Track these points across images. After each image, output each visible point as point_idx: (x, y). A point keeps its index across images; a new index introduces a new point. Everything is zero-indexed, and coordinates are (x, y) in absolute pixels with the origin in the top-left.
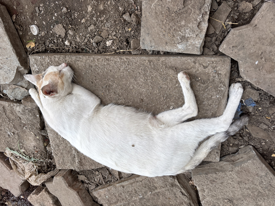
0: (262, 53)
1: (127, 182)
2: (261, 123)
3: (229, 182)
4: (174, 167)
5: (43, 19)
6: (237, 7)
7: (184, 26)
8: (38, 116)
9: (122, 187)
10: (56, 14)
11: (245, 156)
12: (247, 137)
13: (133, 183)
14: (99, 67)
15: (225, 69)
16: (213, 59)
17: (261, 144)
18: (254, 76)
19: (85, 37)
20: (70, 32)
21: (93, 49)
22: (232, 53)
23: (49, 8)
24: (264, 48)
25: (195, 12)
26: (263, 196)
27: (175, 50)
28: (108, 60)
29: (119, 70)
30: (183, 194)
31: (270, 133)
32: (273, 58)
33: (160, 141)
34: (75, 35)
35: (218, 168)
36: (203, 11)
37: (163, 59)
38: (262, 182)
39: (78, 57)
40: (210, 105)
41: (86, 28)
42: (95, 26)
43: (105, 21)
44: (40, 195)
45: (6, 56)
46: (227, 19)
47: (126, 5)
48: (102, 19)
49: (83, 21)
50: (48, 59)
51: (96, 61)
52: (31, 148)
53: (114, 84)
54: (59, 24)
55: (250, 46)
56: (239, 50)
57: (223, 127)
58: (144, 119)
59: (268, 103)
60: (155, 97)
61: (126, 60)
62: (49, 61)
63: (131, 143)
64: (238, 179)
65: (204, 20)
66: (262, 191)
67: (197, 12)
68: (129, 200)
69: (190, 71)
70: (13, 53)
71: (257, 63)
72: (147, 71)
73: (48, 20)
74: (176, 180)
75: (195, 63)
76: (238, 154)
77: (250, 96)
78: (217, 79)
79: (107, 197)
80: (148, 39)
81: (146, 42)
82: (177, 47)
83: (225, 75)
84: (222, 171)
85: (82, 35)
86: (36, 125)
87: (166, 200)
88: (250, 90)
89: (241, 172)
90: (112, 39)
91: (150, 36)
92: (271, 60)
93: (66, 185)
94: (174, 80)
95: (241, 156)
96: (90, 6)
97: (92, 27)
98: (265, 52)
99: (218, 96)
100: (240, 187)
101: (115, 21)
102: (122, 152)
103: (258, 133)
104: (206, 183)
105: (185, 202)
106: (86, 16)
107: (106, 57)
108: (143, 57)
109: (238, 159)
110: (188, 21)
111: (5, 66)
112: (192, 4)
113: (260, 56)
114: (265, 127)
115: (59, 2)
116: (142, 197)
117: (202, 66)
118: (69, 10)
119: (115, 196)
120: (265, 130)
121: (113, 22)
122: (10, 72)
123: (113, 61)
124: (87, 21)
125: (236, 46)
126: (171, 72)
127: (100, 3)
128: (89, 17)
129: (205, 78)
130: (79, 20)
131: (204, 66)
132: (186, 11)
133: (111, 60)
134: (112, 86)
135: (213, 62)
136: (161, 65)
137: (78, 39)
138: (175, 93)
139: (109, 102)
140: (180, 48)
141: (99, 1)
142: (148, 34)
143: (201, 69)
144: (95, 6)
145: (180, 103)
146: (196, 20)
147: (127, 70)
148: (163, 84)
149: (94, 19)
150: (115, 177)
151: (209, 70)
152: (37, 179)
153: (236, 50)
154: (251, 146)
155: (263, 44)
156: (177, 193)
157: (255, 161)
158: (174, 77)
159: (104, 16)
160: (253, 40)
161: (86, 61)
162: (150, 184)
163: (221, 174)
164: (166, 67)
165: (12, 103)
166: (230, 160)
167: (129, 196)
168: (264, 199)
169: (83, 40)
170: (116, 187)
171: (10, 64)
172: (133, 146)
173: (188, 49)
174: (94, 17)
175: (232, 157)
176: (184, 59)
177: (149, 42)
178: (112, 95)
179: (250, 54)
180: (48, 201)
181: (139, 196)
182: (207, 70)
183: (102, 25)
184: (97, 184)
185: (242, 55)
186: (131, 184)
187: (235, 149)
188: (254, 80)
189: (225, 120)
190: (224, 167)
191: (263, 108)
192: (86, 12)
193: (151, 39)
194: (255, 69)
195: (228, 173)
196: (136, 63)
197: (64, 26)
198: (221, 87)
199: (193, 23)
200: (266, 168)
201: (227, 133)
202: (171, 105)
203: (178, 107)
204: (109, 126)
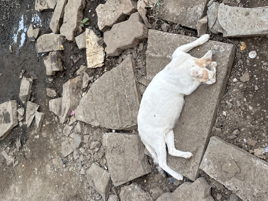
0: (191, 196)
1: (136, 90)
2: (162, 181)
3: (133, 155)
4: (142, 134)
5: (258, 65)
6: (220, 193)
7: (215, 167)
8: (191, 27)
9: (133, 84)
10: (257, 79)
11: (146, 168)
12: (156, 171)
13: (135, 94)
14: (208, 104)
15: (190, 176)
16: (196, 173)
17: (152, 177)
18: (182, 189)
19: (234, 96)
20: (241, 86)
21: (225, 99)
22: (195, 183)
23: (263, 75)
24: (194, 198)
25: (219, 174)
26: (125, 169)
27: (205, 156)
28: (212, 112)
29: (204, 117)
30: (127, 126)
31: (156, 183)
32: (188, 200)
33: (156, 131)
34: (238, 88)
35: (141, 151)
36: (218, 178)
37: (203, 147)
38: (132, 172)
39: (219, 91)
40: (173, 161)
41: (240, 100)
42: (239, 107)
43: (239, 115)
44: (130, 3)
45: (237, 25)
46: (215, 186)
47: (244, 134)
48: (242, 114)
49: (245, 100)
50: (225, 65)
51: (213, 103)
52: (167, 6)
53: (197, 109)
54: (249, 79)
55: (196, 193)
56: (195, 187)
57: (161, 164)
58: (170, 125)
59: (172, 188)
60: (183, 133)
61: (208, 124)
62: (223, 65)
63: (156, 115)
64: (134, 161)
65: (214, 177)
66: (128, 170)
67: (219, 176)
68: (125, 86)
69: (193, 158)
70: (237, 33)
71: (188, 192)
72: (198, 135)
73: (256, 70)
74: (135, 125)
75: (197, 163)
76: (148, 164)
77: (176, 182)
78: (185, 171)
79: (127, 68)
80: (216, 143)
81: (214, 141)
82: (206, 158)
83: (187, 176)
84: (139, 153)
85: (237, 93)
86: (184, 22)
87: (124, 113)
88: (179, 183)
89: (138, 164)
90: (226, 116)
91: (216, 145)
92: (187, 199)
93: (136, 36)
94: (190, 148)
95: (146, 165)
96: (252, 109)
97: (239, 104)
98: (192, 198)
99: (177, 167)
100: (130, 160)
101: (237, 122)
102: (152, 108)
103: (157, 177)
104: (133, 142)
105: (123, 125)
106: (247, 103)
107: (214, 111)
108: (207, 135)
109: (145, 163)
110: (216, 169)
111: (230, 19)
112: (224, 175)
113: (190, 195)
114: (160, 182)
115: (263, 85)
116: (127, 97)
117: (194, 166)
118: (255, 91)
119: (127, 76)
120: (159, 182)
121: (237, 121)
122: (225, 22)
123: (210, 115)
124: (244, 102)
125: (197, 187)
126: (195, 148)
127: (251, 117)
128: (246, 105)
129: (188, 165)
130: (247, 96)
131: (194, 167)
132: (221, 171)
133: (211, 113)
134: (196, 107)
135: (194, 172)
136: (200, 144)
137: (234, 90)
138: (183, 146)
139: (186, 100)
140: (205, 160)
141: (252, 117)
142: (218, 145)
143: (192, 165)
144: (251, 113)
145: (177, 146)
146: (215, 174)
147: (202, 122)
148: (189, 141)
149: (243, 108)
150: (140, 79)
151: (191, 169)
152: (142, 9)
153: (196, 186)
154: (151, 172)
155: (195, 198)
156: (128, 122)
157: (143, 172)
158: (192, 149)
159: (243, 116)
160: (198, 195)
161: (215, 96)
162: (134, 106)
163: (137, 153)
164: (198, 147)
165: (205, 3)
166: (145, 158)
167: (127, 87)
168: (124, 170)
169: (233, 93)
170: (134, 79)
171: (230, 26)
172: (155, 116)
173: (203, 163)
174: (245, 108)
175: (146, 160)
176: (200, 158)
177: (214, 143)
178: (190, 105)
179: (192, 191)
180: (125, 10)
181: (127, 96)
182: (191, 167)
183: (238, 112)
184: (136, 59)
185: (193, 187)
186: (135, 93)
187: (151, 163)
188: (180, 188)
189: (164, 167)
190: (141, 155)
191: (169, 185)
192: (249, 104)
193: (215, 145)
194: (185, 191)
195: (137, 157)
196: (205, 130)
197: (247, 82)
198: (181, 171)
199: (214, 171)
200: (139, 176)
201: (158, 165)
202: (177, 140)
203: (175, 145)
204: (168, 104)
